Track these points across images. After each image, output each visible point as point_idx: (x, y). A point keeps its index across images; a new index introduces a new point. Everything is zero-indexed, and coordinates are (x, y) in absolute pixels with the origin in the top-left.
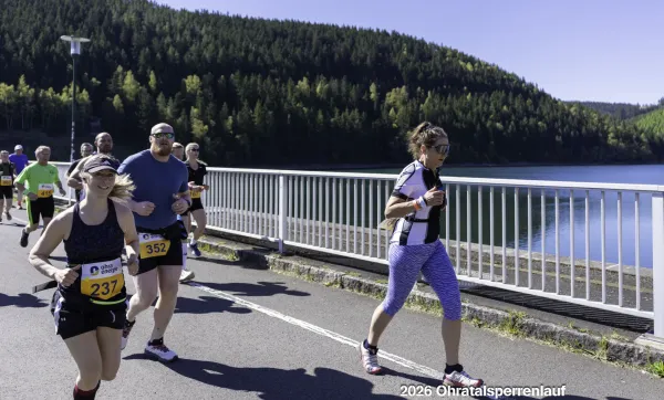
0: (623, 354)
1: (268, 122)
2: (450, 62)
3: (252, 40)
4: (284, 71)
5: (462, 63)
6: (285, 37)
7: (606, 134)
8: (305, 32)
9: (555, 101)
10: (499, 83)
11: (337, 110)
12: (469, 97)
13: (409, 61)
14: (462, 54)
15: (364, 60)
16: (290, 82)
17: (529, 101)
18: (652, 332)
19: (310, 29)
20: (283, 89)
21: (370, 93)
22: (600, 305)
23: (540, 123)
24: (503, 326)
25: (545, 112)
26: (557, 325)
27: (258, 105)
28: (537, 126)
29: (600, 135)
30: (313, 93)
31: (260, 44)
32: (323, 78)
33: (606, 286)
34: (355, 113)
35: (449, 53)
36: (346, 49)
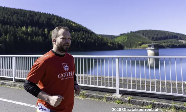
0: (110, 99)
1: (11, 40)
2: (68, 23)
3: (6, 14)
4: (17, 24)
5: (72, 24)
6: (18, 14)
7: (108, 43)
8: (24, 12)
9: (96, 34)
10: (81, 29)
11: (35, 36)
12: (74, 33)
13: (56, 22)
14: (72, 21)
15: (43, 22)
16: (19, 28)
17: (89, 34)
18: (116, 93)
19: (26, 12)
20: (17, 30)
21: (45, 31)
22: (105, 87)
23: (92, 40)
24: (80, 96)
25: (93, 37)
26: (94, 94)
27: (8, 35)
28: (91, 41)
29: (107, 43)
30: (27, 31)
31: (9, 15)
32: (30, 27)
33: (106, 82)
34: (41, 37)
35: (68, 21)
36: (38, 19)
